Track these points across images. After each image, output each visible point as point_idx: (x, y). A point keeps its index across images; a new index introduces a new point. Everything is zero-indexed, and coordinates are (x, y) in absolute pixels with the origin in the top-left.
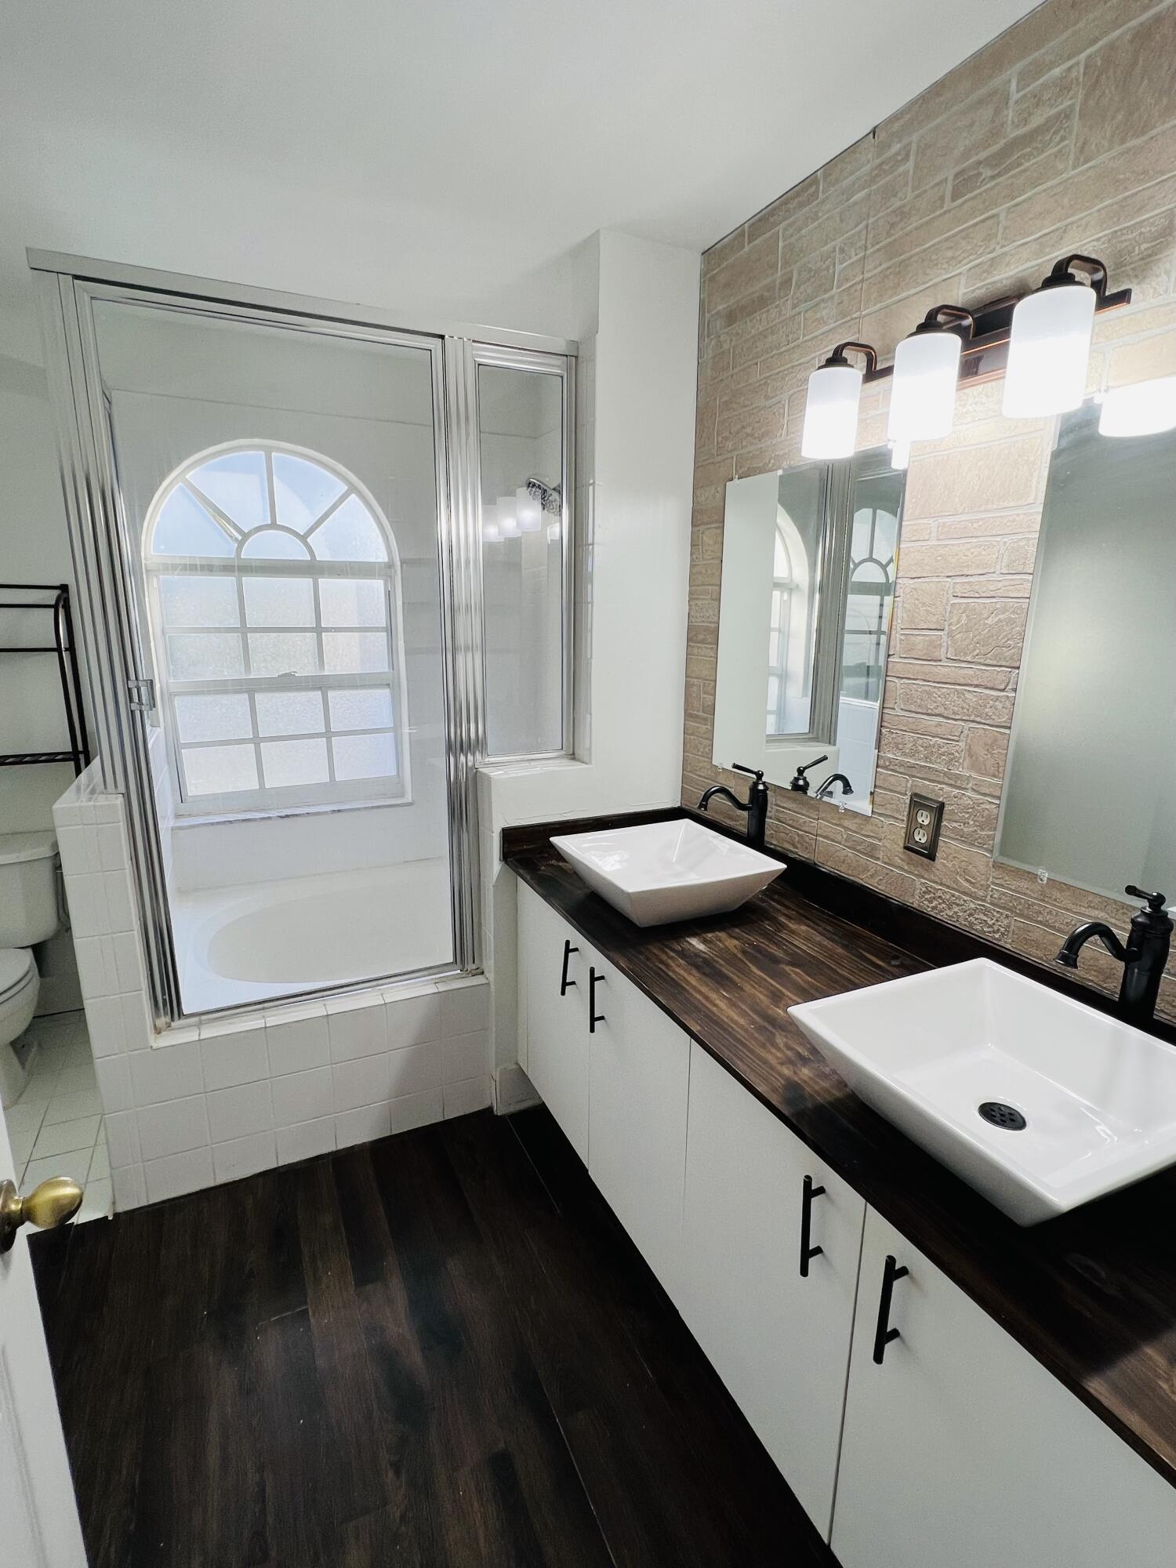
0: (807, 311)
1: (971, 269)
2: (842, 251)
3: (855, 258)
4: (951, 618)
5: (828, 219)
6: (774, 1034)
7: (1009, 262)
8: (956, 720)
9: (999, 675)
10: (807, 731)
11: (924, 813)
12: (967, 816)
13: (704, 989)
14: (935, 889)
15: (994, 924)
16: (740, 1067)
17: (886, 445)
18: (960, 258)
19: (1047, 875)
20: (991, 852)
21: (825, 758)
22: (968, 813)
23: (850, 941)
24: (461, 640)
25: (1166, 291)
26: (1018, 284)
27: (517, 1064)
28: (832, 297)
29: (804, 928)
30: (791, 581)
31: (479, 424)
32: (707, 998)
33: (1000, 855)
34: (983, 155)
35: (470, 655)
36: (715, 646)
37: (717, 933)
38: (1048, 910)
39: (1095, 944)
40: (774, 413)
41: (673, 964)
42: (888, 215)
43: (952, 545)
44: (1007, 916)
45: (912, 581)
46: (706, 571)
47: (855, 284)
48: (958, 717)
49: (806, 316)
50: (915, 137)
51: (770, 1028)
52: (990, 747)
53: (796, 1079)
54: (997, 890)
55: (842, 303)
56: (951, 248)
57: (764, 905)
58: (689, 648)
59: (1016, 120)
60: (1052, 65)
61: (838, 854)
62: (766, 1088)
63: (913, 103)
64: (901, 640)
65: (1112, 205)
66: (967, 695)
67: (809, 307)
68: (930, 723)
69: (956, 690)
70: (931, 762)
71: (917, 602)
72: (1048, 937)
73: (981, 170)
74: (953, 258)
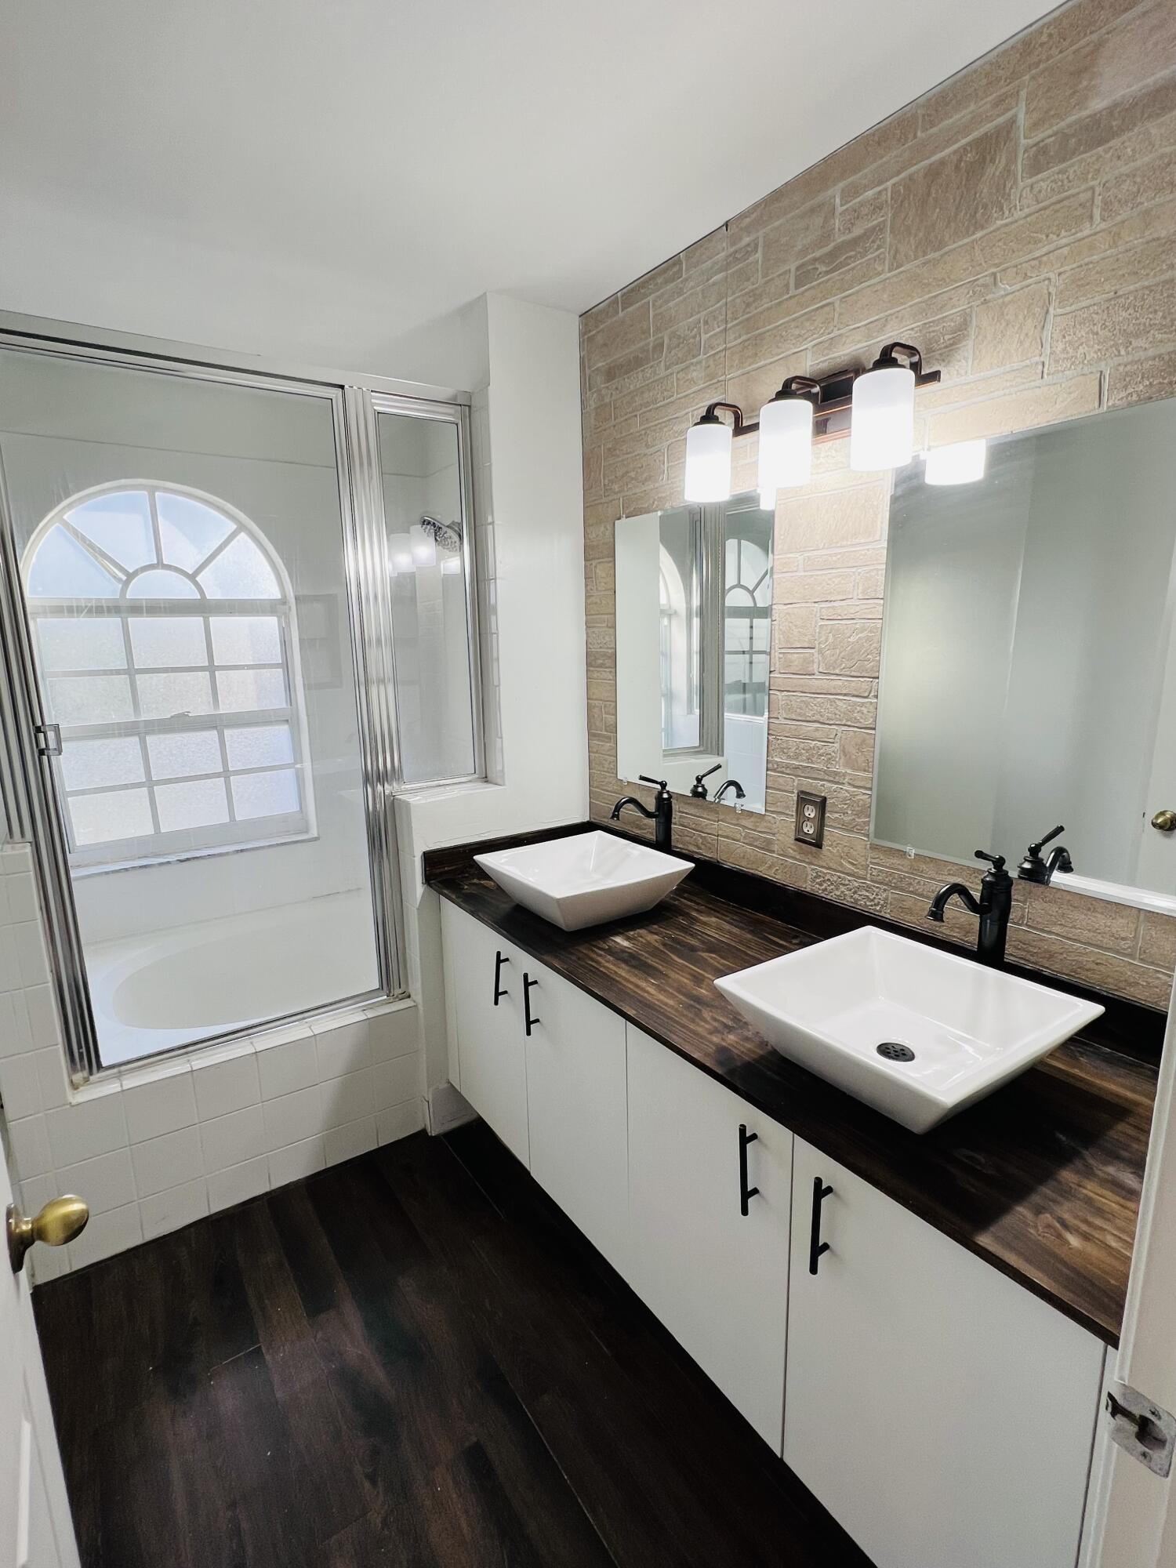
0: (678, 372)
1: (815, 345)
2: (706, 323)
3: (718, 330)
4: (820, 638)
5: (692, 294)
6: (700, 1010)
7: (845, 342)
8: (831, 725)
9: (863, 684)
10: (697, 744)
11: (810, 806)
12: (845, 807)
13: (633, 979)
14: (824, 873)
15: (875, 898)
16: (676, 1040)
17: (755, 490)
18: (805, 336)
19: (914, 851)
20: (868, 836)
21: (719, 767)
22: (846, 804)
23: (755, 927)
24: (373, 673)
25: (966, 373)
26: (853, 361)
27: (449, 1082)
28: (700, 362)
29: (714, 919)
30: (670, 607)
31: (381, 466)
32: (637, 986)
33: (875, 837)
34: (818, 254)
35: (382, 688)
36: (613, 670)
37: (638, 930)
38: (917, 881)
39: (956, 905)
40: (655, 461)
41: (603, 961)
42: (743, 295)
43: (817, 575)
44: (885, 890)
45: (785, 607)
46: (601, 601)
47: (720, 351)
48: (832, 722)
49: (678, 376)
50: (761, 233)
51: (698, 1006)
52: (860, 746)
53: (724, 1044)
54: (875, 869)
55: (709, 367)
56: (797, 327)
57: (676, 903)
58: (589, 673)
59: (842, 228)
60: (866, 188)
61: (738, 851)
62: (700, 1055)
63: (755, 207)
64: (780, 658)
65: (921, 302)
66: (838, 703)
67: (680, 369)
68: (809, 728)
69: (829, 699)
70: (812, 762)
71: (791, 624)
72: (919, 904)
73: (817, 266)
74: (800, 336)
